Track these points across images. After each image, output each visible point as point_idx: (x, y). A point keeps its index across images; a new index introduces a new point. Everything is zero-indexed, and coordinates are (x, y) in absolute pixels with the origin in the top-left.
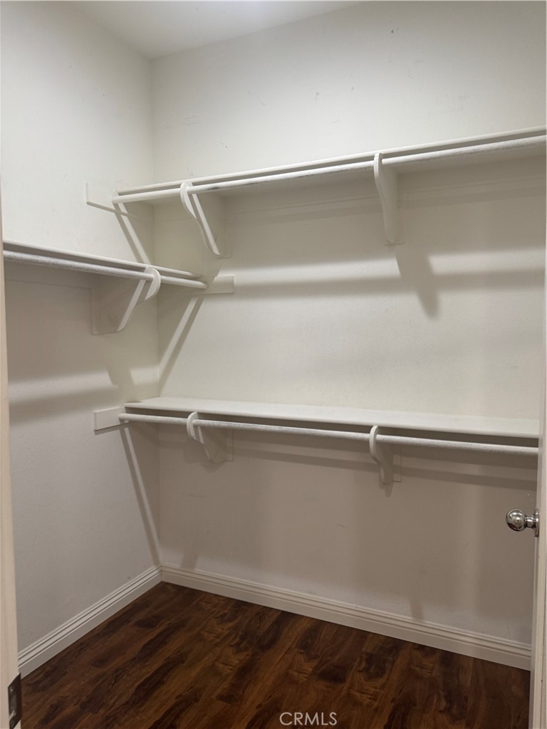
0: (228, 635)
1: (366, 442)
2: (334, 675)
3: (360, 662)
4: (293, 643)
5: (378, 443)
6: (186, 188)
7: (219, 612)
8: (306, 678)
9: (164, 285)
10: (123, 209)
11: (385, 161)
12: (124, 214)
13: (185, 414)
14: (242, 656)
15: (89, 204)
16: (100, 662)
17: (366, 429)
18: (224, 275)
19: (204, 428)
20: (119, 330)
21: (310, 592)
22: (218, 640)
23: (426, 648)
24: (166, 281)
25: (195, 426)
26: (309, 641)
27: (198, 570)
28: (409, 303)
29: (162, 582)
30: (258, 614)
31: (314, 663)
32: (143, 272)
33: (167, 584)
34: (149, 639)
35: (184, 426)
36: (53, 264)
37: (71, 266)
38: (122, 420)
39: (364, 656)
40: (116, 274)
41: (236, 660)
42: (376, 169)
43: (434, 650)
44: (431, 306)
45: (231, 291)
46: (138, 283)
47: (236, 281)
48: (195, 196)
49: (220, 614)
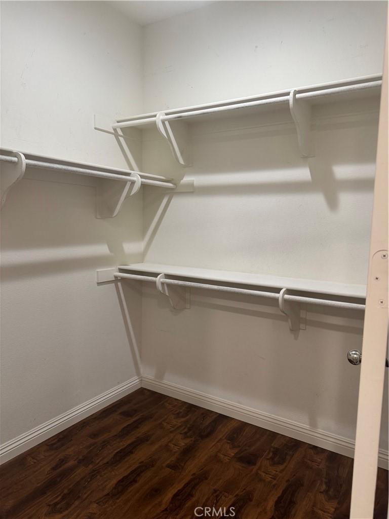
0: (181, 426)
1: (276, 300)
2: (249, 460)
3: (269, 453)
4: (224, 436)
5: (285, 301)
6: (160, 117)
7: (176, 411)
8: (229, 459)
9: (143, 185)
10: (120, 132)
11: (298, 96)
12: (121, 136)
13: (155, 275)
14: (187, 441)
15: (96, 129)
16: (94, 435)
17: (277, 290)
18: (187, 179)
19: (169, 285)
20: (114, 216)
21: (239, 403)
22: (173, 429)
23: (318, 449)
24: (145, 182)
25: (163, 284)
26: (235, 436)
27: (165, 381)
28: (317, 200)
29: (142, 388)
30: (203, 414)
31: (236, 450)
32: (129, 176)
33: (145, 389)
34: (127, 424)
35: (155, 283)
36: (65, 170)
37: (77, 172)
38: (116, 277)
39: (272, 449)
40: (109, 177)
41: (183, 443)
42: (291, 102)
43: (323, 450)
44: (333, 203)
45: (193, 191)
46: (126, 184)
47: (195, 184)
48: (167, 123)
49: (177, 412)
